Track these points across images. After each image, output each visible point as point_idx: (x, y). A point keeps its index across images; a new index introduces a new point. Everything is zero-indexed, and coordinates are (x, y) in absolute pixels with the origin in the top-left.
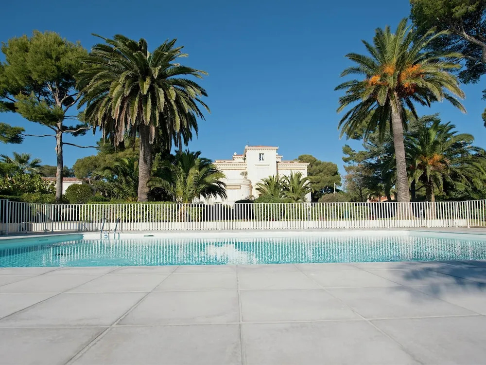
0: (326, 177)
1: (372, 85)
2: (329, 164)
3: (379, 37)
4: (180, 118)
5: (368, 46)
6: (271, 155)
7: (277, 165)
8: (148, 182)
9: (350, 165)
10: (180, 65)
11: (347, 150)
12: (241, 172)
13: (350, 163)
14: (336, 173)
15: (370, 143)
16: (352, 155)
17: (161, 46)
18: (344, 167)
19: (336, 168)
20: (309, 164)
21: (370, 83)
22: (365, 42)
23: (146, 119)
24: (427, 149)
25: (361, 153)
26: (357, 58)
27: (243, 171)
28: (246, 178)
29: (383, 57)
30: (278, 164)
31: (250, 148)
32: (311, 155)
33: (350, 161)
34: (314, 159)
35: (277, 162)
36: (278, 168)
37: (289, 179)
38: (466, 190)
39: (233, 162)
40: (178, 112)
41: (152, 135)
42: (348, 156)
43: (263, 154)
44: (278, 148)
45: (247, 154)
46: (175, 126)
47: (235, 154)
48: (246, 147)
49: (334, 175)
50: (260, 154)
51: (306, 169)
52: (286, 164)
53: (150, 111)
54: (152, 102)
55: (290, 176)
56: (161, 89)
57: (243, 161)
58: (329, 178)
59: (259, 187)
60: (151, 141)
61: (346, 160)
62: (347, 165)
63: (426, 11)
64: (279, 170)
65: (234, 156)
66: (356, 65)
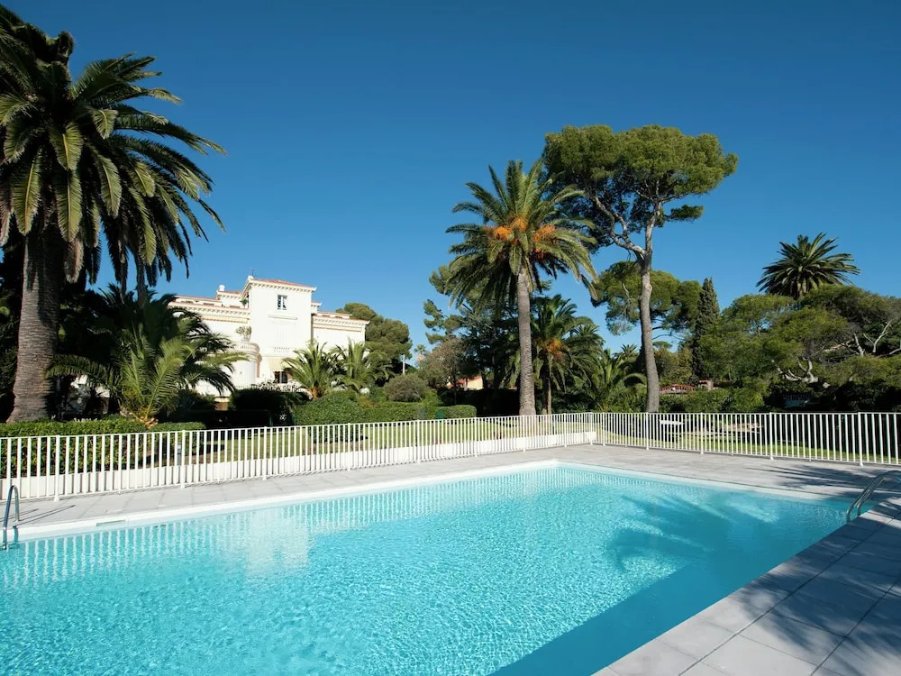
0: (391, 345)
1: (498, 238)
2: (396, 323)
3: (512, 172)
4: (155, 232)
5: (494, 177)
6: (301, 300)
7: (312, 319)
8: (49, 368)
9: (435, 333)
10: (167, 121)
11: (430, 308)
12: (237, 326)
13: (434, 330)
14: (407, 339)
15: (468, 306)
16: (437, 317)
17: (111, 61)
18: (427, 335)
19: (407, 332)
20: (368, 323)
21: (495, 235)
22: (491, 171)
23: (67, 225)
24: (547, 330)
25: (454, 318)
26: (483, 195)
27: (241, 325)
28: (248, 340)
29: (513, 201)
30: (314, 317)
31: (258, 282)
32: (366, 304)
33: (436, 327)
34: (373, 312)
35: (313, 315)
36: (314, 325)
37: (347, 353)
38: (584, 388)
39: (216, 304)
40: (150, 218)
41: (73, 262)
42: (431, 318)
43: (285, 297)
44: (314, 290)
45: (251, 293)
46: (144, 249)
47: (222, 288)
48: (250, 278)
49: (403, 343)
50: (280, 297)
51: (364, 331)
52: (326, 319)
53: (79, 208)
54: (83, 185)
55: (347, 347)
56: (108, 160)
57: (241, 305)
58: (397, 346)
59: (289, 367)
60: (72, 274)
61: (429, 325)
62: (430, 332)
63: (564, 158)
64: (315, 330)
65: (219, 293)
66: (478, 202)
